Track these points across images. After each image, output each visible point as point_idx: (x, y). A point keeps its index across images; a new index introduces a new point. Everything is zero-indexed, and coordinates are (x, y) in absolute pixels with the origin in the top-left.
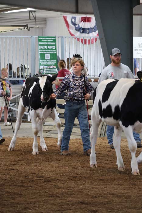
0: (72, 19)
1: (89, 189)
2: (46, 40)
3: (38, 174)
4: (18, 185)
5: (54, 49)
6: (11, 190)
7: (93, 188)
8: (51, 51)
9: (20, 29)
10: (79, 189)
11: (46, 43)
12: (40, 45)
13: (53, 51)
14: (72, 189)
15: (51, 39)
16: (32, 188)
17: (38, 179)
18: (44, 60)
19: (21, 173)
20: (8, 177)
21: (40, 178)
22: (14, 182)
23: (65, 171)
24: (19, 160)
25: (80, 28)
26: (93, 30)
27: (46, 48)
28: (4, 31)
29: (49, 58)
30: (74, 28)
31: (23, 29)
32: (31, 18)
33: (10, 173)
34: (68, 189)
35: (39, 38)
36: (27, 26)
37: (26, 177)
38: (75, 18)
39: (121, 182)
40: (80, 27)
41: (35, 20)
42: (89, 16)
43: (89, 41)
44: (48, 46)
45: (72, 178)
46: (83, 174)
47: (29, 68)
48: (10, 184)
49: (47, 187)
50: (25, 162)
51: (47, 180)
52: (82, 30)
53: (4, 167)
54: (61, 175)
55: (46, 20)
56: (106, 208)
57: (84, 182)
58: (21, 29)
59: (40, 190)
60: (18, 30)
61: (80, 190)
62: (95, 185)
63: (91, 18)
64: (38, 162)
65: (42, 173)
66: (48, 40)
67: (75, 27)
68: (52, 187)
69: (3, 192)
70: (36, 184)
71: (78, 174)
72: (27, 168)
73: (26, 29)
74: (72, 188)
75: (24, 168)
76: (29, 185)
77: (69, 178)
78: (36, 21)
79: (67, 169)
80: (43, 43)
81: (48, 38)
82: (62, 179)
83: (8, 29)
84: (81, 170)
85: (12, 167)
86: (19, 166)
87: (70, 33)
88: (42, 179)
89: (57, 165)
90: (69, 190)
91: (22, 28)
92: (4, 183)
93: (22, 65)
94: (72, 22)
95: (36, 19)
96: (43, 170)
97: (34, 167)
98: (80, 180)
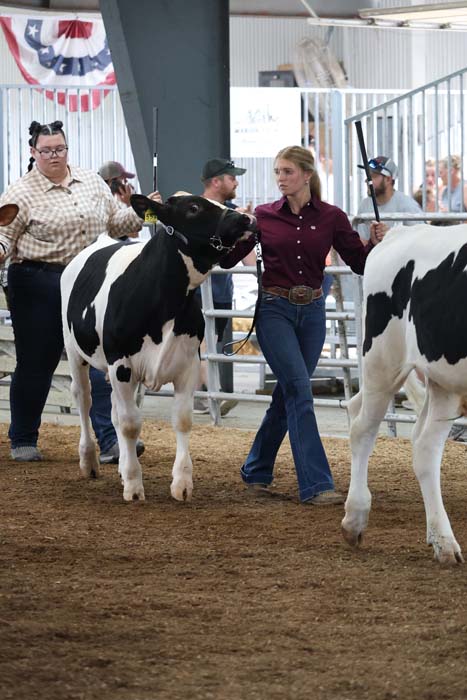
0: (30, 28)
1: (83, 591)
7: (98, 586)
10: (51, 591)
14: (26, 592)
23: (5, 530)
25: (57, 58)
26: (96, 64)
30: (36, 58)
34: (14, 589)
38: (38, 24)
39: (188, 568)
40: (56, 54)
42: (83, 17)
43: (85, 99)
45: (28, 554)
46: (66, 540)
52: (63, 66)
56: (140, 652)
57: (68, 567)
61: (56, 595)
62: (102, 577)
63: (90, 24)
67: (40, 55)
71: (48, 541)
74: (28, 588)
77: (17, 555)
79: (13, 524)
84: (60, 526)
87: (24, 74)
90: (16, 592)
94: (28, 38)
98: (54, 560)
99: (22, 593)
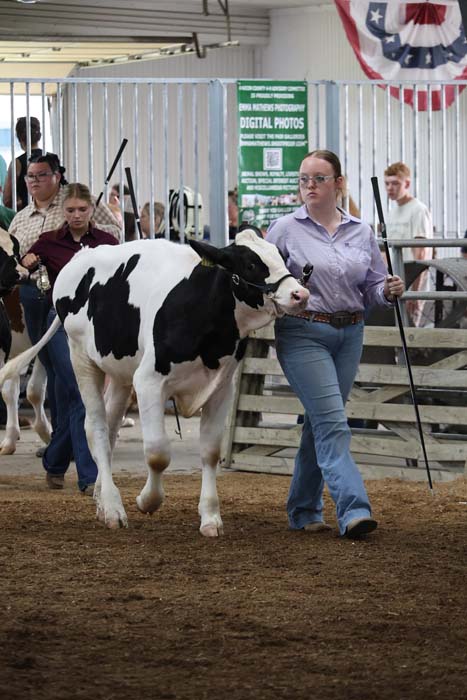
0: (373, 13)
1: (434, 677)
2: (267, 96)
3: (237, 616)
4: (158, 658)
5: (298, 131)
6: (132, 678)
7: (452, 672)
8: (287, 137)
9: (166, 50)
10: (396, 677)
11: (269, 107)
12: (245, 114)
13: (296, 136)
14: (366, 677)
15: (287, 92)
16: (213, 673)
17: (236, 634)
18: (258, 174)
19: (171, 612)
20: (120, 629)
21: (242, 630)
22: (142, 648)
23: (341, 604)
24: (161, 563)
25: (403, 48)
26: (451, 54)
27: (267, 124)
28: (106, 61)
29: (279, 166)
30: (380, 49)
31: (178, 51)
32: (210, 10)
33: (128, 614)
34: (353, 674)
35: (241, 88)
36: (193, 39)
37: (188, 626)
38: (382, 8)
40: (403, 42)
41: (224, 18)
43: (437, 95)
44: (276, 119)
45: (368, 632)
46: (414, 617)
47: (200, 203)
48: (127, 655)
49: (271, 665)
50: (184, 570)
51: (270, 640)
52: (409, 56)
53: (102, 589)
54: (324, 622)
55: (268, 18)
57: (415, 649)
58: (171, 53)
59: (242, 679)
60: (157, 55)
61: (401, 681)
62: (455, 661)
63: (443, 8)
64: (237, 571)
65: (252, 614)
66: (276, 96)
67: (384, 45)
68: (291, 667)
69: (97, 685)
70: (228, 656)
71: (392, 617)
72: (194, 593)
73: (191, 50)
74: (368, 672)
75: (180, 592)
76: (201, 657)
77: (355, 634)
78: (231, 19)
79: (350, 597)
80: (256, 107)
81: (275, 88)
82: (331, 636)
83: (120, 52)
84: (406, 600)
85: (134, 590)
86: (161, 584)
87: (365, 67)
88: (250, 634)
89: (310, 582)
90: (355, 678)
91: (175, 49)
92: (105, 650)
93: (176, 191)
94: (371, 25)
95: (230, 11)
96: (254, 602)
97: (222, 590)
98: (398, 640)
99: (361, 677)
